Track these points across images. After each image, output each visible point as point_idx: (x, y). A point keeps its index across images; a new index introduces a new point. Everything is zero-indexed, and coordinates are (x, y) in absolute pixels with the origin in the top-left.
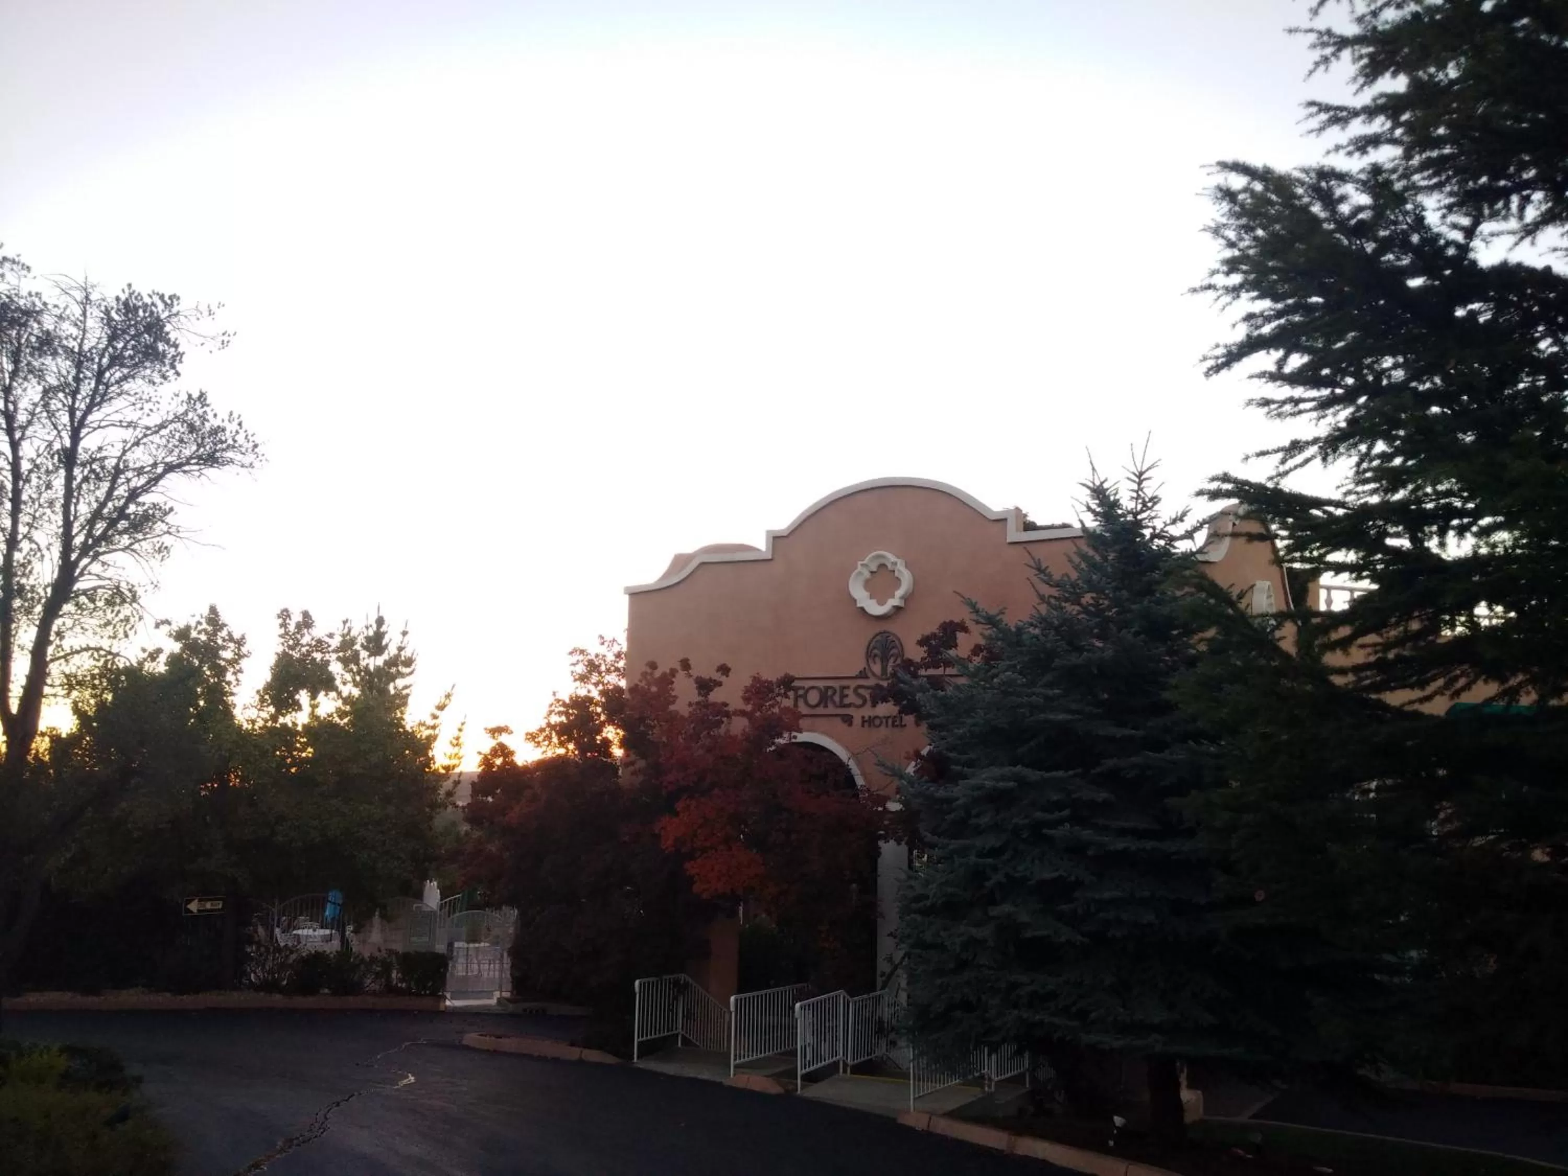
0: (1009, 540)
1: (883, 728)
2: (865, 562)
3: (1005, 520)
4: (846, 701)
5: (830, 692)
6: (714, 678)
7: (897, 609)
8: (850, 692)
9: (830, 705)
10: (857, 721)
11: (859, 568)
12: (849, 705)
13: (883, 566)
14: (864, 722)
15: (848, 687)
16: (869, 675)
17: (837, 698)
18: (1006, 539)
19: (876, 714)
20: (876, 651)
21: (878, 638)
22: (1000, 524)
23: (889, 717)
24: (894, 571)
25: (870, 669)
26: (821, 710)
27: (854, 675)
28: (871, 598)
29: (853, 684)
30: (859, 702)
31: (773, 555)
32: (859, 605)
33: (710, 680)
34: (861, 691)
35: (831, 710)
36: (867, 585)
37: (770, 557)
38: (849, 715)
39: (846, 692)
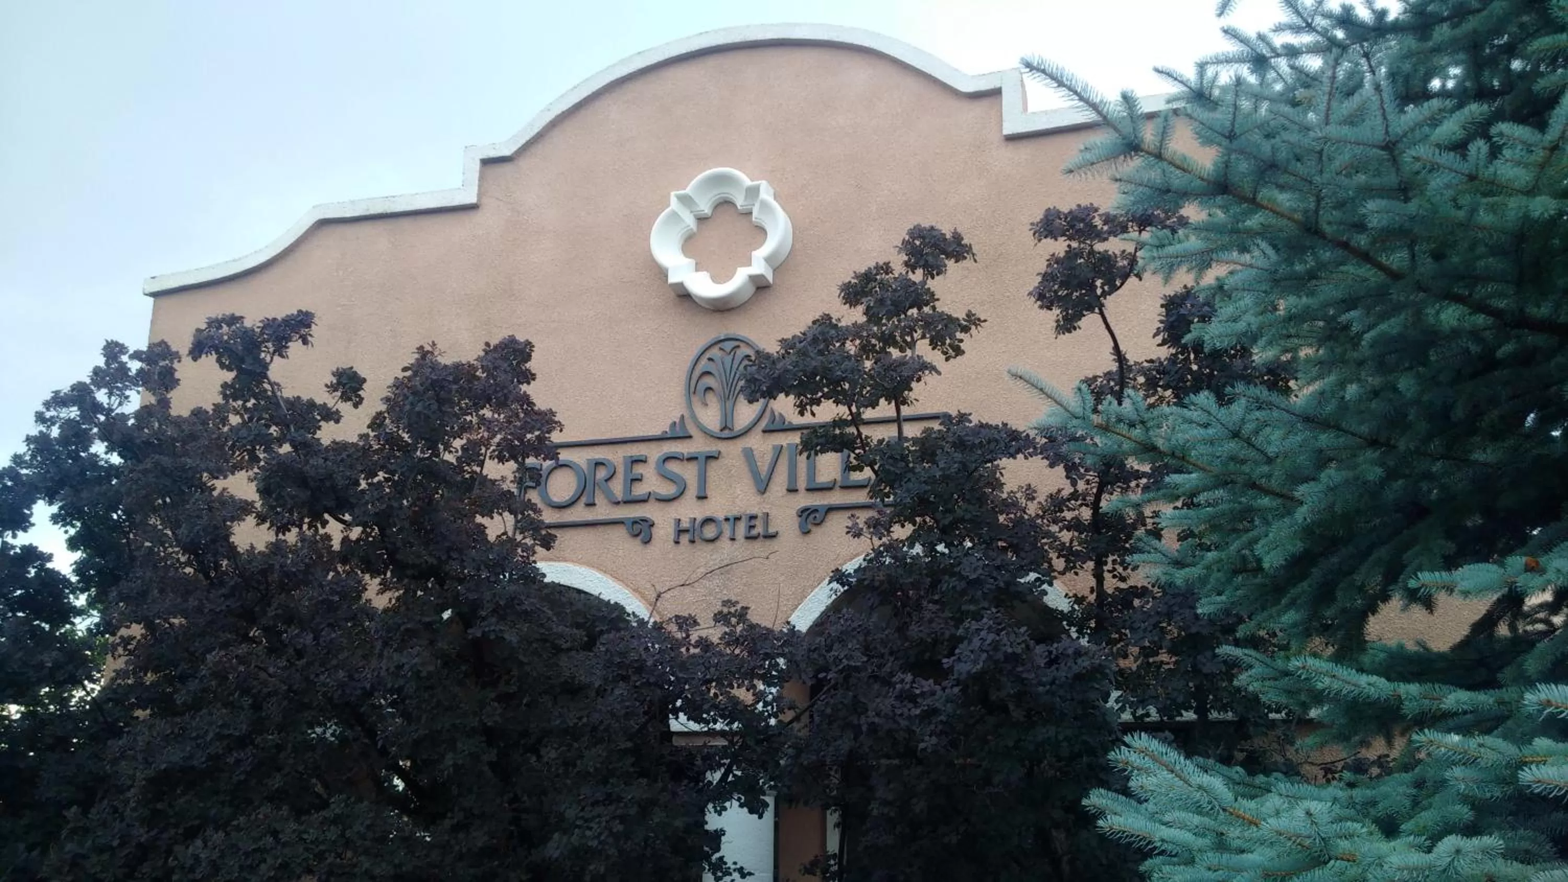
0: (1008, 129)
1: (725, 543)
2: (688, 190)
3: (996, 93)
4: (640, 490)
5: (602, 474)
6: (319, 401)
7: (760, 286)
8: (648, 472)
9: (600, 499)
10: (664, 530)
11: (674, 204)
12: (643, 501)
13: (725, 204)
14: (681, 532)
15: (642, 461)
16: (692, 430)
17: (617, 487)
18: (1001, 130)
19: (708, 514)
20: (709, 381)
21: (715, 352)
22: (985, 103)
23: (737, 519)
24: (750, 213)
25: (694, 417)
26: (578, 513)
27: (656, 432)
28: (697, 270)
29: (654, 452)
30: (667, 489)
31: (480, 195)
32: (672, 279)
33: (311, 404)
34: (673, 467)
35: (603, 511)
36: (689, 244)
37: (472, 199)
38: (645, 520)
39: (639, 469)
